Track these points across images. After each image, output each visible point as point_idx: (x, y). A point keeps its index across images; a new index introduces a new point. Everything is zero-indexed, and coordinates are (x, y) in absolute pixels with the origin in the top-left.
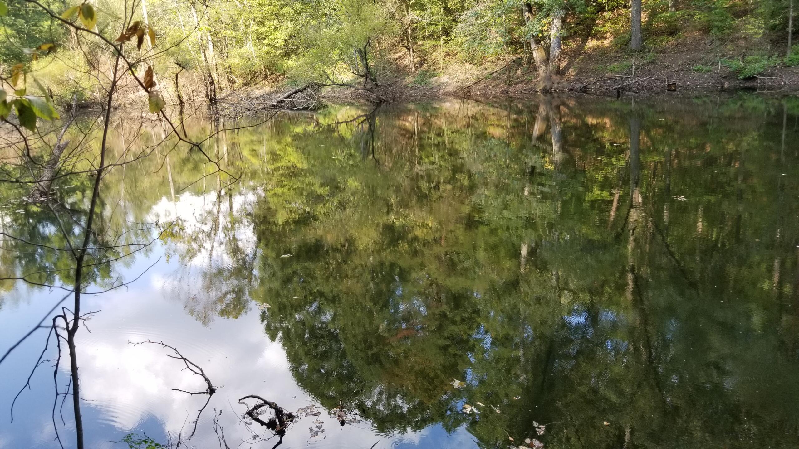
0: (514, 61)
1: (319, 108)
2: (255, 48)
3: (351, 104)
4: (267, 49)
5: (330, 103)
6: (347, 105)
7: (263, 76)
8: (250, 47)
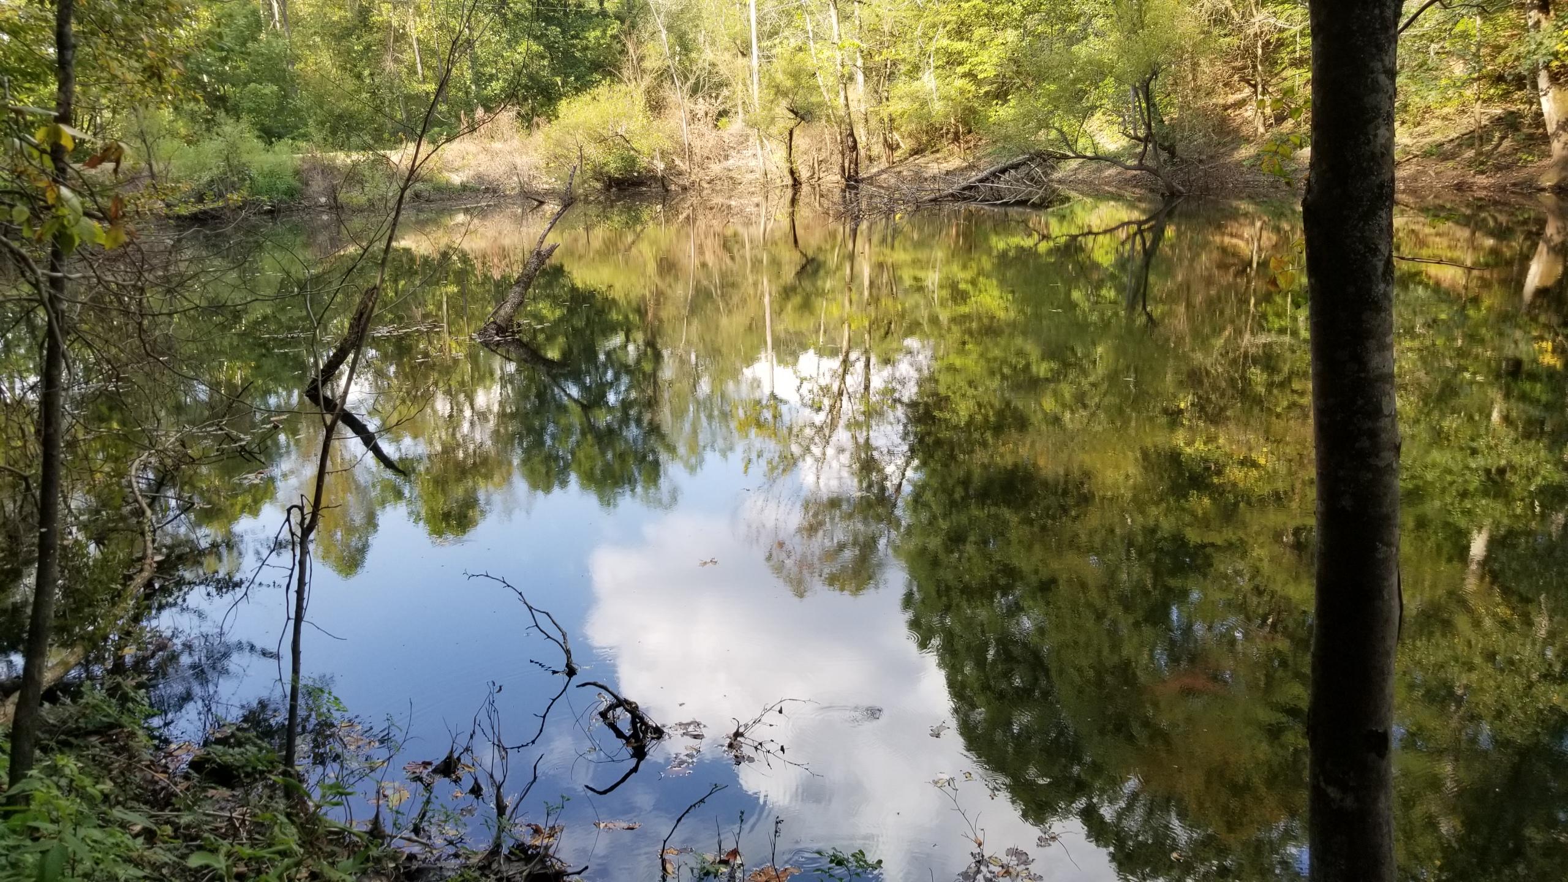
0: (1500, 118)
1: (1050, 204)
2: (939, 82)
3: (1117, 198)
4: (960, 83)
5: (1073, 194)
6: (1108, 199)
7: (950, 136)
8: (928, 81)
